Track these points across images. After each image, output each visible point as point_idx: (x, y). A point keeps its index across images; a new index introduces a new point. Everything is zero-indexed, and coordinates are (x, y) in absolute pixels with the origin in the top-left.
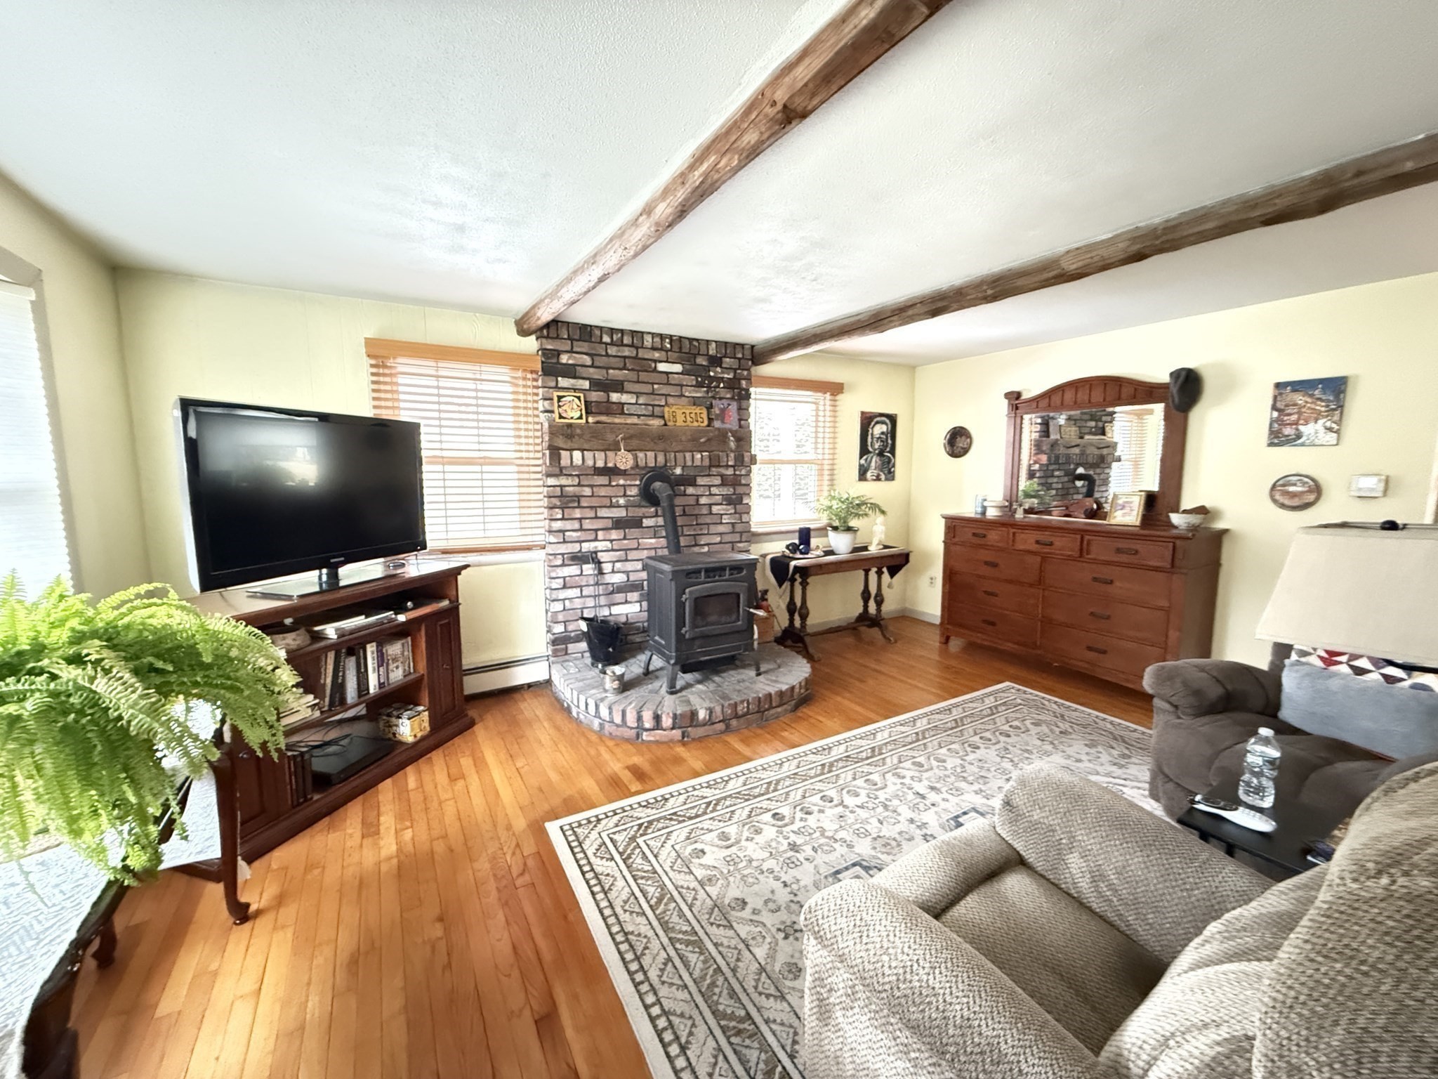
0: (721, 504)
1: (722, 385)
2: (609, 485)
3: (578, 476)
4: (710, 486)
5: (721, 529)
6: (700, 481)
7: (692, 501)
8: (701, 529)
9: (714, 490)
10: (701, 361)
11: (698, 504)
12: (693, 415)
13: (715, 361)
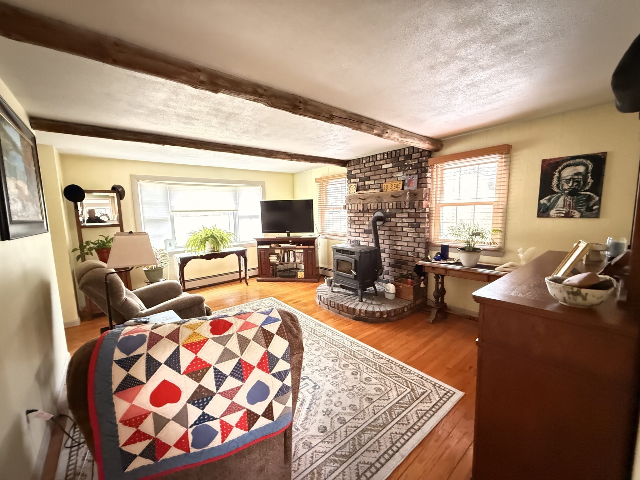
0: (409, 227)
1: (411, 168)
2: (364, 216)
3: (355, 213)
4: (402, 218)
5: (407, 239)
6: (397, 215)
7: (393, 224)
8: (398, 238)
9: (404, 220)
10: (401, 159)
11: (396, 226)
12: (395, 185)
13: (409, 157)
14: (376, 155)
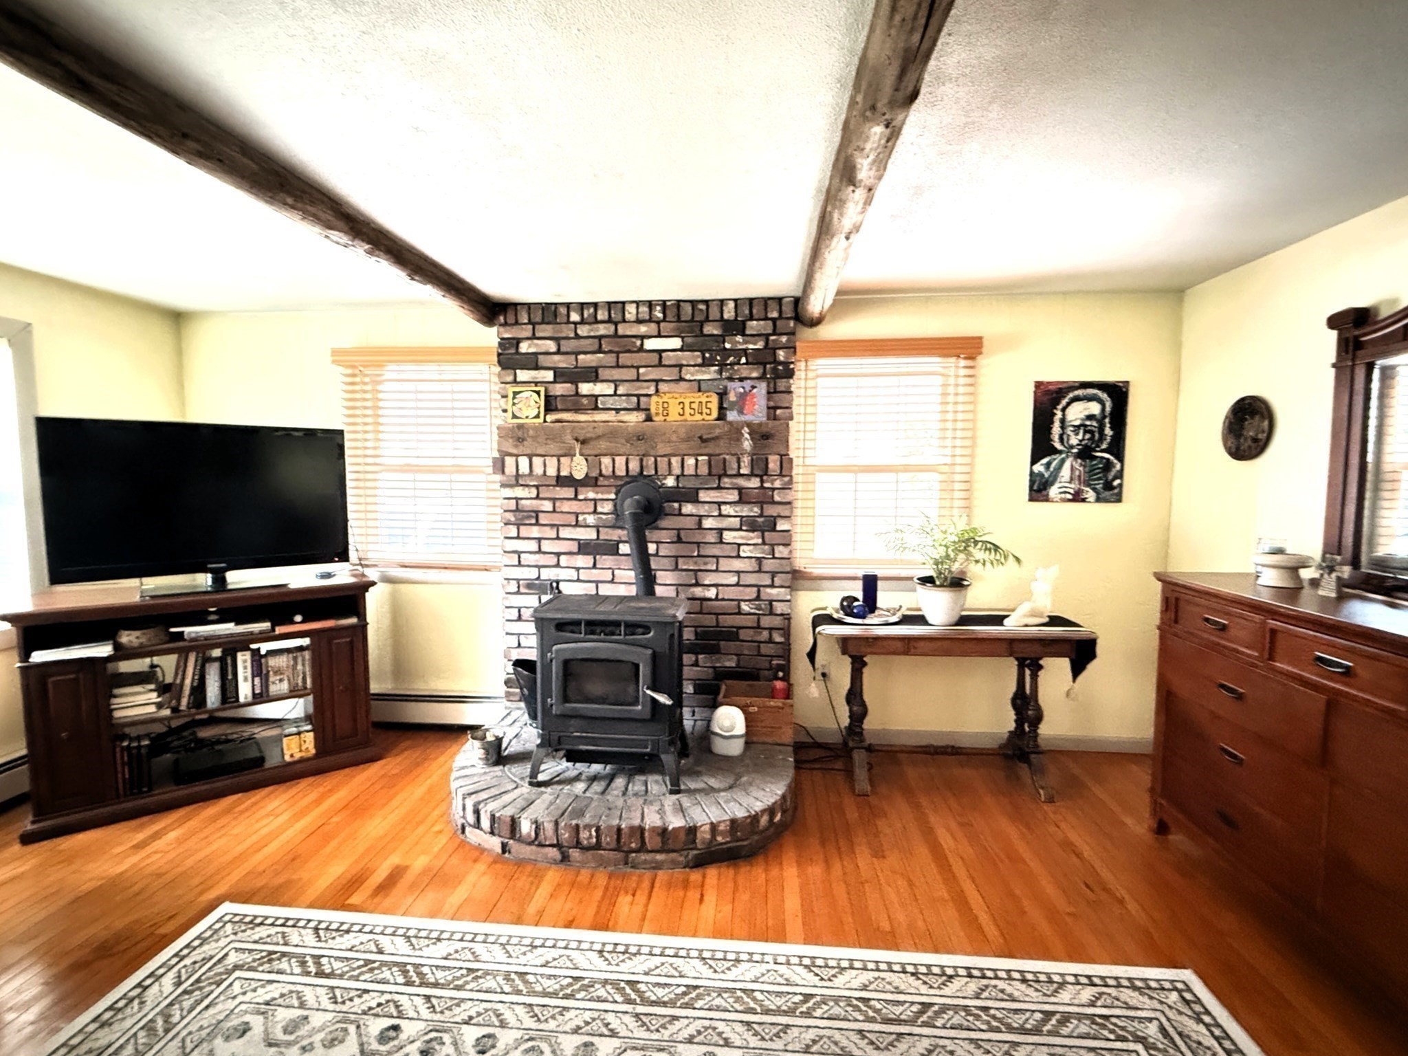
0: (740, 529)
1: (743, 360)
2: (576, 498)
3: (537, 487)
4: (719, 504)
5: (737, 565)
6: (703, 496)
7: (690, 523)
8: (706, 564)
9: (726, 510)
10: (710, 329)
11: (700, 527)
12: (695, 406)
13: (735, 327)
14: (623, 303)
